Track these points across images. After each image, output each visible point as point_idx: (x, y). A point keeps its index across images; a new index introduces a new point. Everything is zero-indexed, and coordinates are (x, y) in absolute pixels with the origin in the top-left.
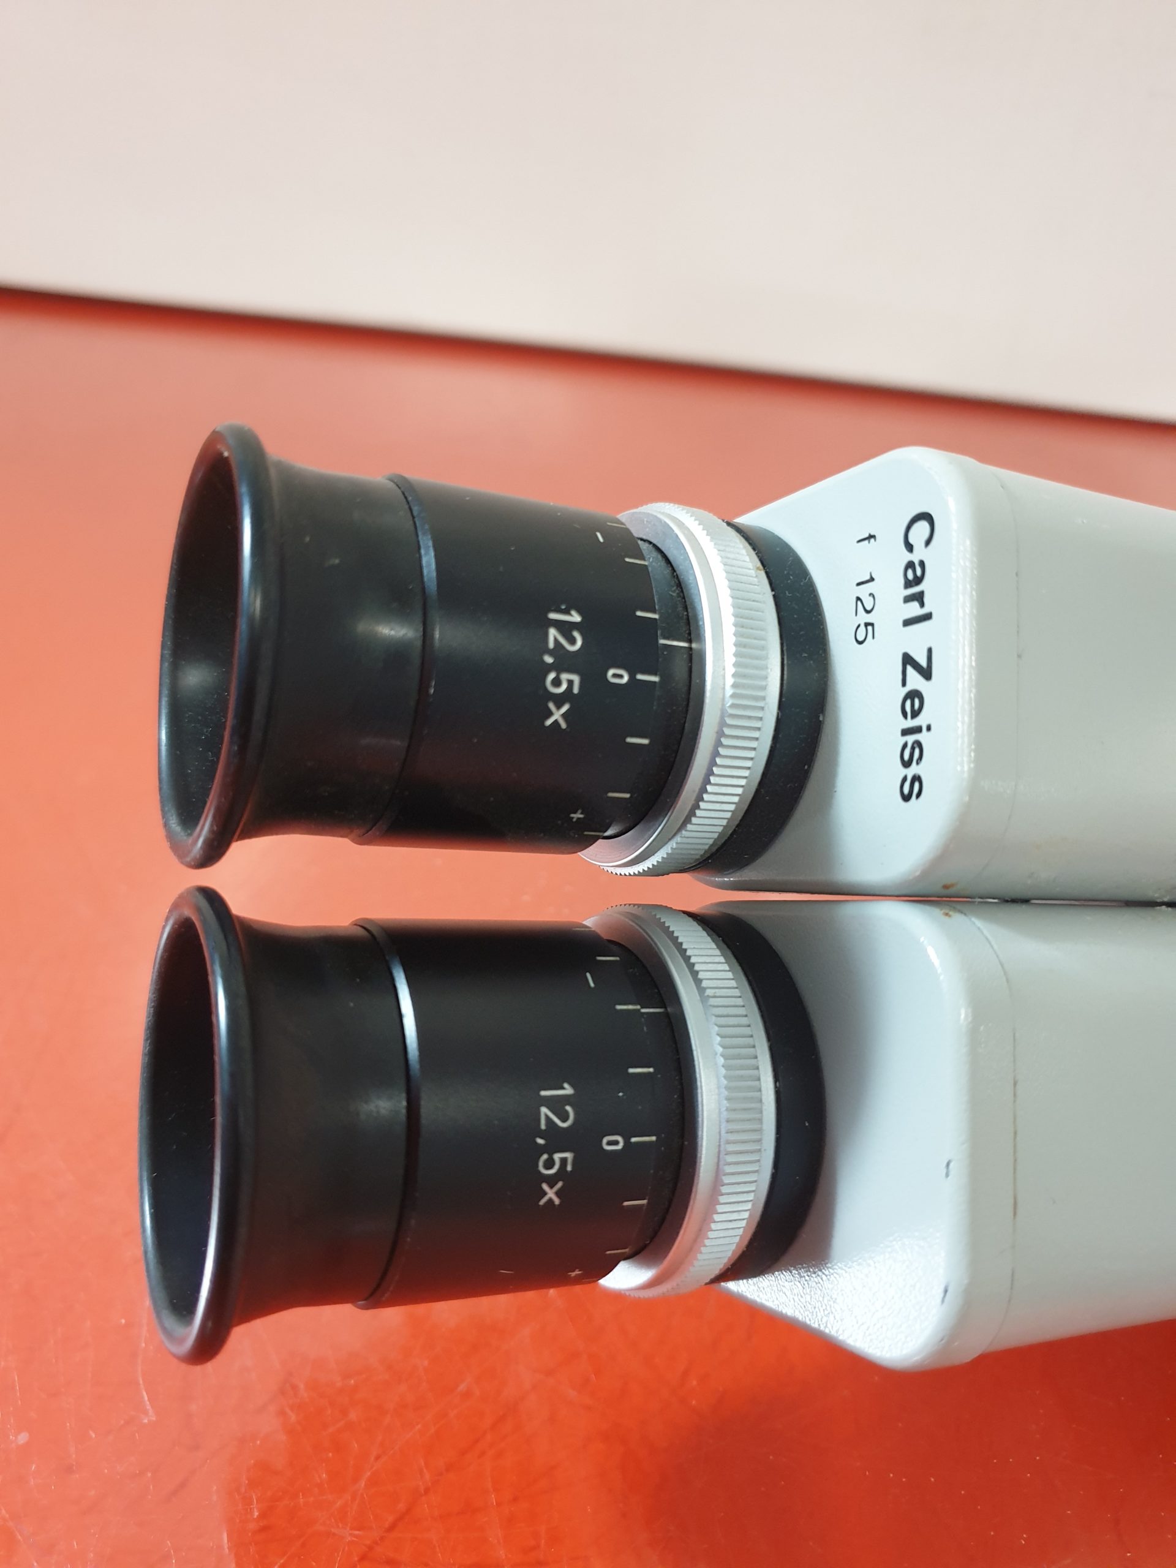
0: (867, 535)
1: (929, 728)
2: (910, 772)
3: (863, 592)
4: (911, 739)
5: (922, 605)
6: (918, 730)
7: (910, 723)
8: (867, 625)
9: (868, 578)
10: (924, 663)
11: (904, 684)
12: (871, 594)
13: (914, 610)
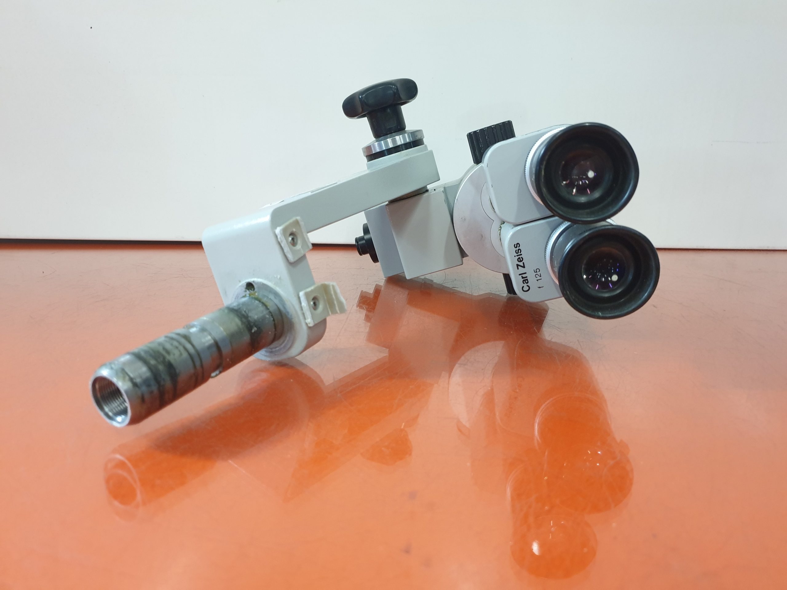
0: (541, 288)
1: (515, 256)
2: (518, 248)
3: (539, 278)
4: (519, 254)
5: (522, 276)
6: (517, 256)
7: (520, 256)
8: (537, 272)
9: (538, 281)
10: (519, 267)
11: (523, 263)
12: (537, 277)
13: (524, 276)
